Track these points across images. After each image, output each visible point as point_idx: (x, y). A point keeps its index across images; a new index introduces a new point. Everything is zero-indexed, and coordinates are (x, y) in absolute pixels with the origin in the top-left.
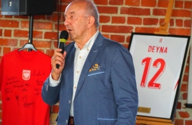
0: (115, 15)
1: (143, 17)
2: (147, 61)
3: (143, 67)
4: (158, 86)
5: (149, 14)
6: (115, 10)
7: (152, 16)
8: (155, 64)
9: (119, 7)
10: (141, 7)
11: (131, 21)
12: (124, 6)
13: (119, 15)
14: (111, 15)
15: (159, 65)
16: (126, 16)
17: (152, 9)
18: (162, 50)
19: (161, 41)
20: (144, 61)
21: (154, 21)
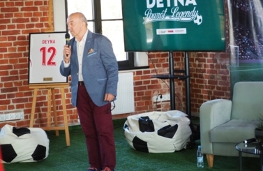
0: (9, 24)
1: (25, 24)
2: (43, 49)
3: (42, 53)
4: (54, 63)
5: (28, 21)
6: (9, 21)
7: (30, 23)
8: (49, 50)
9: (11, 19)
10: (23, 17)
11: (18, 27)
12: (14, 18)
13: (11, 23)
14: (7, 24)
15: (52, 51)
16: (16, 24)
17: (30, 18)
18: (51, 42)
19: (49, 36)
20: (41, 50)
21: (32, 26)
